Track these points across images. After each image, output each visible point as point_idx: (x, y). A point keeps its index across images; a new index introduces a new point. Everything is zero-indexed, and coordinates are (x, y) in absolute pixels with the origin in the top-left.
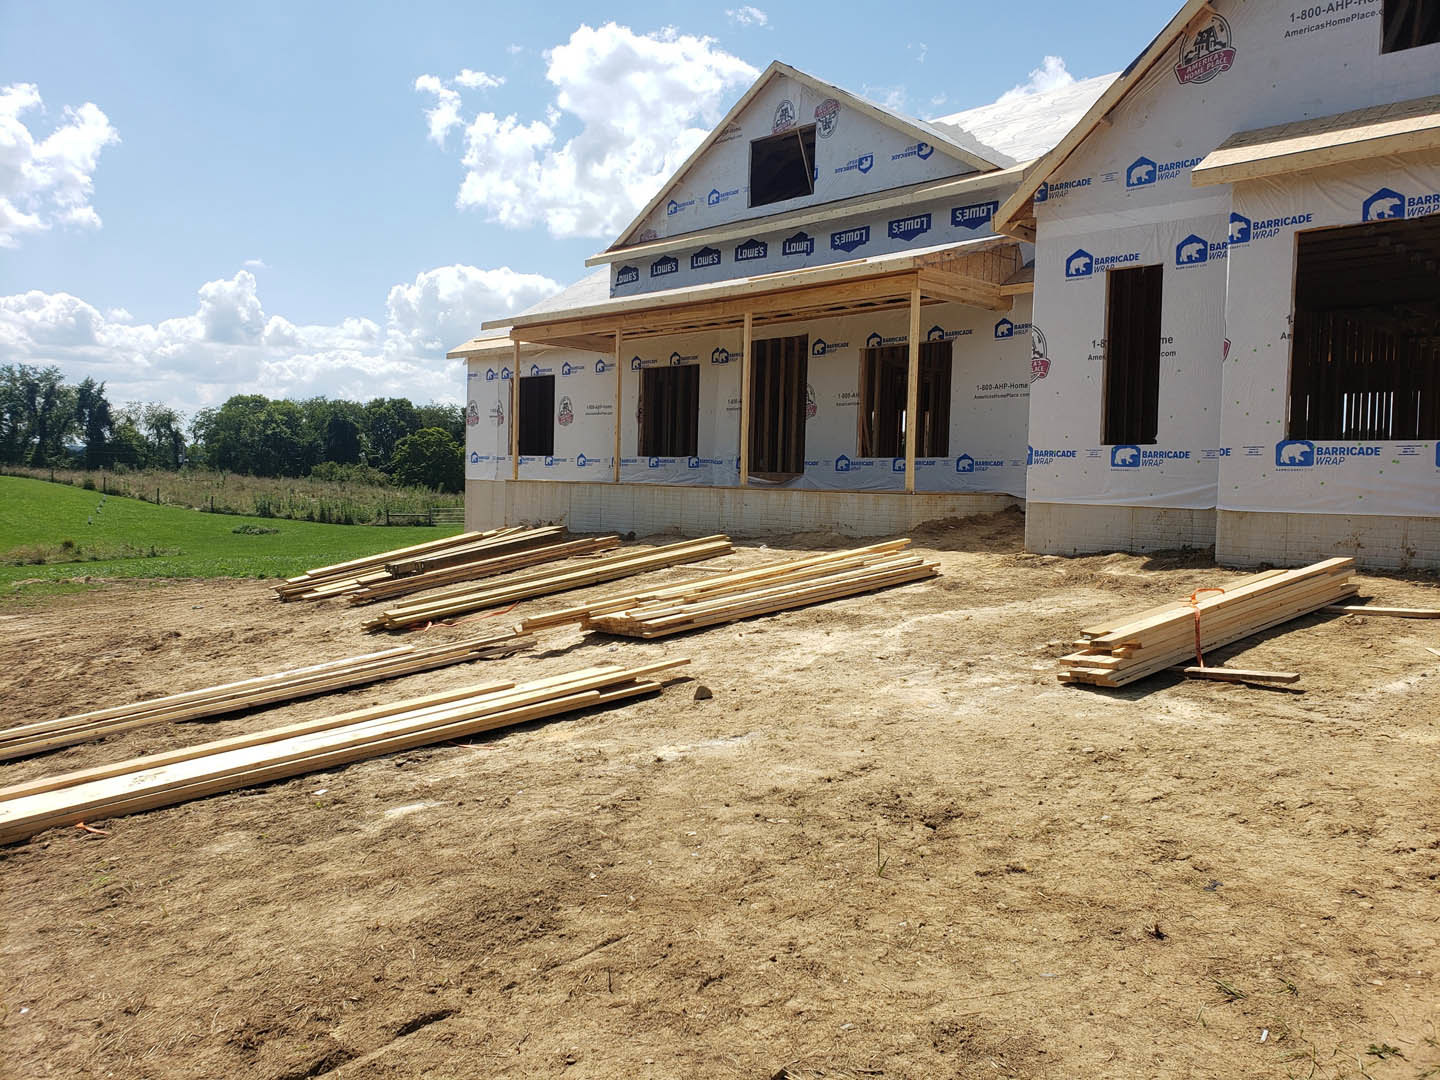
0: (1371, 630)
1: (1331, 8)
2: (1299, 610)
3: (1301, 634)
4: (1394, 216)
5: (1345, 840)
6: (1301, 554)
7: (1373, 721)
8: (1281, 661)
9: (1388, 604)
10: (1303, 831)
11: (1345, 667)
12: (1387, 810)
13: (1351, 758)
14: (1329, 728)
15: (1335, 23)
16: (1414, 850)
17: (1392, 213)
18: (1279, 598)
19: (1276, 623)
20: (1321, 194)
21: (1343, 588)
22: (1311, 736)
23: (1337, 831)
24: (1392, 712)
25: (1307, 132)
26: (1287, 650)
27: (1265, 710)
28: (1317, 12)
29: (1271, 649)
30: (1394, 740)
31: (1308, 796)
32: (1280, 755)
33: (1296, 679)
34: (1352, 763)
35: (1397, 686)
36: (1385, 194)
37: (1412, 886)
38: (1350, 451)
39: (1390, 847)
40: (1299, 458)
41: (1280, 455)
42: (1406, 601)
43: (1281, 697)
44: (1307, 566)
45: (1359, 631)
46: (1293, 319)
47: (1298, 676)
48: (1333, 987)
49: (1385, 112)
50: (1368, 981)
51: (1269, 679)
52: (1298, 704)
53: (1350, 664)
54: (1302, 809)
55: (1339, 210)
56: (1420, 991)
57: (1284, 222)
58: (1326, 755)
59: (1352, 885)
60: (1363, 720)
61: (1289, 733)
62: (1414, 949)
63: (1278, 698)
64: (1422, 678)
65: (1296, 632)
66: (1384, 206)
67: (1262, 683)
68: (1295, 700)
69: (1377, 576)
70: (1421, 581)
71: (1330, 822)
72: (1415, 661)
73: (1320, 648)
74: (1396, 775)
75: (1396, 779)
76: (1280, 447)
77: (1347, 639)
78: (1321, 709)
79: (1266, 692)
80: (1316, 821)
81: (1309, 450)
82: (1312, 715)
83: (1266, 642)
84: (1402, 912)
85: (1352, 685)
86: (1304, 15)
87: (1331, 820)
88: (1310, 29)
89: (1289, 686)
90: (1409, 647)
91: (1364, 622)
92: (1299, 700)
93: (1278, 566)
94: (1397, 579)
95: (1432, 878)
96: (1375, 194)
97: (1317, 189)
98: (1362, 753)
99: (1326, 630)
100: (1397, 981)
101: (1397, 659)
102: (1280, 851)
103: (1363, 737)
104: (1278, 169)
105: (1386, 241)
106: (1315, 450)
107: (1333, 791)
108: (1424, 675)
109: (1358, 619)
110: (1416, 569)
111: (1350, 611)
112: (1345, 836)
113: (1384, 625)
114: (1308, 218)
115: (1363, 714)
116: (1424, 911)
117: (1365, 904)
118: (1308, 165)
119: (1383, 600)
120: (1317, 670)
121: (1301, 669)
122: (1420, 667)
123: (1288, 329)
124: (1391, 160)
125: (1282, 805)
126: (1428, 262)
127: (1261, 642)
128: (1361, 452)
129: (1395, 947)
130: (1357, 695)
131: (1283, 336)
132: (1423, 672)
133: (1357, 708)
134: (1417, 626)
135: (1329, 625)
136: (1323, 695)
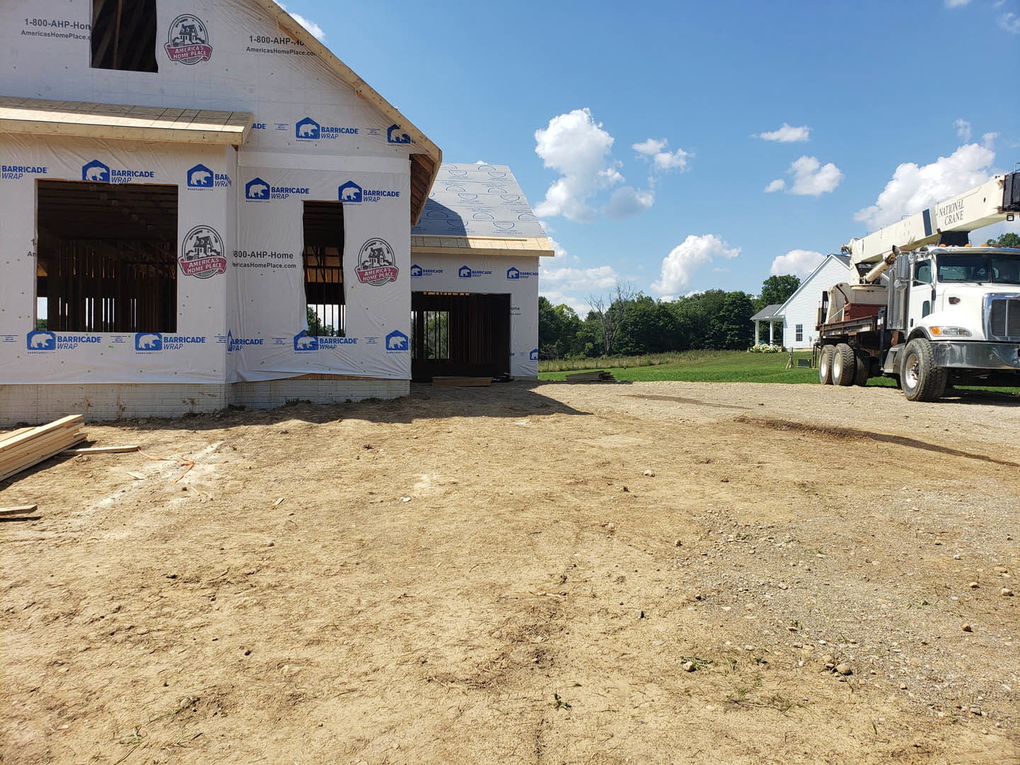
0: (92, 465)
1: (54, 24)
2: (43, 456)
3: (43, 474)
4: (103, 180)
5: (56, 624)
6: (48, 414)
7: (88, 530)
8: (26, 497)
9: (107, 444)
10: (26, 627)
11: (73, 494)
12: (88, 593)
13: (68, 561)
14: (56, 542)
15: (58, 36)
16: (103, 617)
17: (101, 178)
18: (26, 449)
19: (25, 468)
20: (53, 155)
21: (75, 437)
22: (41, 551)
23: (51, 619)
24: (101, 521)
25: (40, 108)
26: (31, 487)
27: (7, 538)
28: (44, 23)
29: (18, 488)
30: (100, 541)
31: (32, 598)
32: (15, 571)
33: (34, 509)
34: (70, 564)
35: (106, 502)
36: (96, 164)
37: (98, 645)
38: (81, 339)
39: (88, 620)
40: (45, 344)
41: (31, 342)
42: (117, 441)
43: (22, 525)
44: (52, 422)
45: (85, 466)
46: (36, 242)
47: (36, 507)
48: (31, 743)
49: (94, 108)
50: (58, 728)
51: (13, 512)
52: (35, 528)
53: (76, 491)
54: (26, 610)
55: (67, 169)
56: (95, 721)
57: (26, 169)
58: (50, 563)
59: (55, 658)
60: (81, 530)
61: (25, 552)
62: (93, 692)
63: (19, 526)
64: (122, 494)
65: (40, 473)
66: (95, 172)
67: (8, 516)
68: (33, 525)
69: (101, 425)
70: (128, 426)
71: (45, 614)
72: (120, 482)
73: (56, 482)
74: (98, 566)
75: (97, 569)
76: (30, 336)
77: (76, 473)
78: (52, 528)
79: (11, 523)
80: (36, 615)
81: (52, 338)
82: (45, 535)
83: (15, 484)
84: (88, 666)
85: (76, 507)
86: (35, 22)
87: (48, 612)
88: (40, 34)
89: (30, 516)
90: (117, 473)
91: (89, 460)
92: (36, 525)
93: (32, 423)
94: (114, 427)
95: (112, 634)
96: (91, 163)
97: (49, 150)
98: (76, 556)
99: (62, 468)
100: (79, 720)
101: (108, 483)
102: (6, 648)
103: (79, 543)
104: (19, 129)
105: (104, 197)
106: (57, 338)
107: (52, 589)
108: (124, 491)
109: (85, 458)
110: (126, 419)
111: (80, 452)
112: (57, 621)
113: (102, 460)
114: (44, 170)
115: (81, 526)
116: (103, 660)
117: (63, 669)
118: (42, 131)
119: (103, 442)
120: (52, 499)
121: (39, 500)
122: (122, 486)
123: (33, 249)
124: (99, 142)
125: (11, 611)
126: (133, 215)
127: (11, 484)
128: (88, 340)
129: (80, 694)
130: (78, 513)
131: (30, 254)
132: (123, 489)
133: (79, 522)
134: (124, 458)
135: (64, 464)
136: (54, 517)
